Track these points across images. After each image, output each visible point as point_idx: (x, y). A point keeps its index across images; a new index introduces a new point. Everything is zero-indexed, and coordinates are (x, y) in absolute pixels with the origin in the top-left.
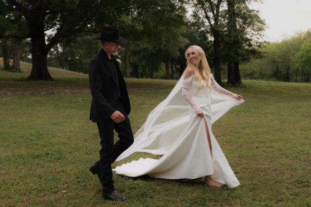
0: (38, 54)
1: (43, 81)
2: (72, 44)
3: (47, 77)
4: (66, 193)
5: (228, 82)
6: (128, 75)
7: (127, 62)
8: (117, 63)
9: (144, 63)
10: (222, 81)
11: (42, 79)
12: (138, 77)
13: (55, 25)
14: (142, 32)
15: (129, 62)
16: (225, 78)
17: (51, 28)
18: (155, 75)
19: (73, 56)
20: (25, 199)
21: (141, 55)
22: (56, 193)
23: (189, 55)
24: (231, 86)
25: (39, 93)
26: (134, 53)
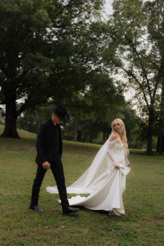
0: (10, 117)
1: (13, 139)
2: (35, 111)
3: (16, 136)
4: (65, 228)
5: (156, 151)
6: (75, 139)
7: (75, 129)
8: (60, 129)
9: (87, 131)
10: (153, 150)
11: (12, 137)
12: (80, 141)
13: (24, 95)
14: (92, 107)
15: (77, 130)
16: (155, 148)
17: (21, 98)
18: (94, 140)
19: (32, 121)
20: (35, 230)
21: (86, 124)
22: (57, 227)
23: (115, 125)
24: (159, 155)
25: (13, 147)
26: (81, 123)
